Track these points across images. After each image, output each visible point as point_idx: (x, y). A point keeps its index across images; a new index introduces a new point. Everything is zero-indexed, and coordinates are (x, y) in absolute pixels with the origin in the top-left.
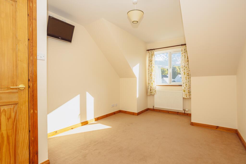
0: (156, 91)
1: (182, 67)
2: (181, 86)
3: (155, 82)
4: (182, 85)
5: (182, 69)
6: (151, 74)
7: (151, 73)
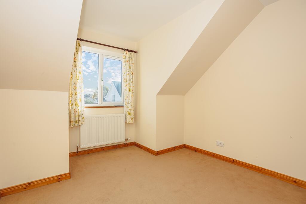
0: (84, 118)
1: (125, 80)
2: (123, 106)
3: (82, 101)
4: (125, 106)
5: (125, 83)
6: (75, 87)
7: (75, 85)
